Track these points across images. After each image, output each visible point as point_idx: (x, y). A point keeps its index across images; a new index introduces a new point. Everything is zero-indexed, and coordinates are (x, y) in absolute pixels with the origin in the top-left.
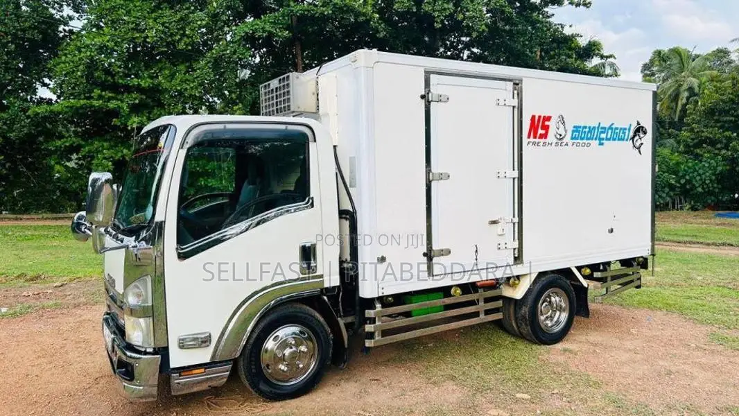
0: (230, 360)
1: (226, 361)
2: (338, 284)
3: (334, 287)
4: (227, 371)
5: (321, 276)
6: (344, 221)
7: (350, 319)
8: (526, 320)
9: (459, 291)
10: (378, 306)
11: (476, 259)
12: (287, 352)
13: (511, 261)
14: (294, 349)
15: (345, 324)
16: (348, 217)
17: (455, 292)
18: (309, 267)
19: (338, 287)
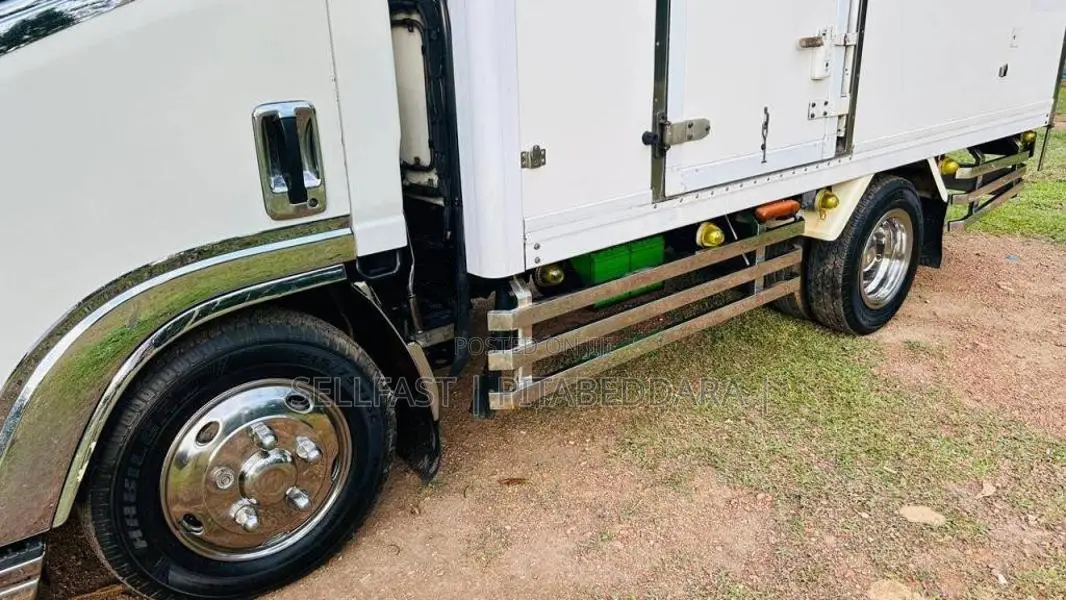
0: (34, 540)
1: (18, 546)
2: (399, 239)
3: (391, 254)
4: (29, 578)
5: (344, 221)
6: (403, 32)
7: (438, 336)
8: (835, 287)
9: (717, 235)
10: (523, 295)
11: (763, 147)
12: (252, 466)
13: (831, 149)
14: (274, 455)
15: (425, 349)
16: (415, 17)
17: (707, 236)
18: (298, 193)
19: (403, 251)
